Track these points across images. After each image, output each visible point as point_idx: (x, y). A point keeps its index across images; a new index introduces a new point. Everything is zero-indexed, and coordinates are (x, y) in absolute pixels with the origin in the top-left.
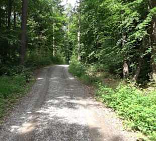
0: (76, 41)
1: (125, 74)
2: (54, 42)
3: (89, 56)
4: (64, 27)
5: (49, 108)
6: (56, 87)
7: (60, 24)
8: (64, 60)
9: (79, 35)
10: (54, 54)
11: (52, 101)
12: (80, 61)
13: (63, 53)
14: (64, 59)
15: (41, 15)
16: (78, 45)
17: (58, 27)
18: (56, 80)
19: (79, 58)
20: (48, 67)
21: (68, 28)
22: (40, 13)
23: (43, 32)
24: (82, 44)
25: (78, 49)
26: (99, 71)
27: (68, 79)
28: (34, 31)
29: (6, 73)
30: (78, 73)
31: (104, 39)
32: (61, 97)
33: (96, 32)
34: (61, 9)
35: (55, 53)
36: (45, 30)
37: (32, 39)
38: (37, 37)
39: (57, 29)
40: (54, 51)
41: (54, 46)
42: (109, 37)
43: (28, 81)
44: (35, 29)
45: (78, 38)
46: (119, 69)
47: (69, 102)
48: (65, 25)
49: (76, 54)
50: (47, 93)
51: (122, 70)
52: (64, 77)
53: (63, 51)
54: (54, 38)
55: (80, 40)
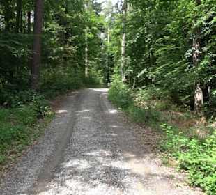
0: (119, 53)
1: (197, 104)
2: (86, 54)
3: (138, 76)
4: (102, 34)
5: (67, 182)
6: (87, 129)
7: (95, 28)
8: (101, 82)
9: (123, 45)
10: (86, 73)
11: (75, 162)
12: (125, 82)
13: (99, 71)
14: (101, 80)
15: (67, 15)
16: (123, 59)
17: (92, 33)
18: (87, 114)
19: (123, 79)
20: (77, 92)
21: (106, 37)
22: (66, 12)
23: (70, 40)
24: (128, 58)
25: (122, 64)
26: (153, 98)
27: (107, 112)
28: (57, 39)
29: (6, 103)
30: (123, 102)
31: (163, 49)
32: (94, 153)
33: (149, 39)
34: (97, 8)
35: (88, 71)
36: (74, 37)
37: (55, 51)
38: (62, 48)
39: (91, 36)
40: (86, 69)
41: (86, 61)
42: (172, 47)
43: (41, 117)
44: (58, 36)
45: (123, 49)
46: (187, 97)
47: (110, 168)
48: (103, 32)
49: (119, 73)
50: (69, 141)
51: (193, 98)
52: (101, 108)
53: (99, 68)
54: (86, 49)
55: (126, 52)
